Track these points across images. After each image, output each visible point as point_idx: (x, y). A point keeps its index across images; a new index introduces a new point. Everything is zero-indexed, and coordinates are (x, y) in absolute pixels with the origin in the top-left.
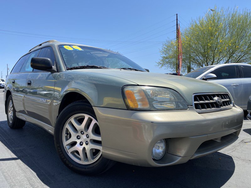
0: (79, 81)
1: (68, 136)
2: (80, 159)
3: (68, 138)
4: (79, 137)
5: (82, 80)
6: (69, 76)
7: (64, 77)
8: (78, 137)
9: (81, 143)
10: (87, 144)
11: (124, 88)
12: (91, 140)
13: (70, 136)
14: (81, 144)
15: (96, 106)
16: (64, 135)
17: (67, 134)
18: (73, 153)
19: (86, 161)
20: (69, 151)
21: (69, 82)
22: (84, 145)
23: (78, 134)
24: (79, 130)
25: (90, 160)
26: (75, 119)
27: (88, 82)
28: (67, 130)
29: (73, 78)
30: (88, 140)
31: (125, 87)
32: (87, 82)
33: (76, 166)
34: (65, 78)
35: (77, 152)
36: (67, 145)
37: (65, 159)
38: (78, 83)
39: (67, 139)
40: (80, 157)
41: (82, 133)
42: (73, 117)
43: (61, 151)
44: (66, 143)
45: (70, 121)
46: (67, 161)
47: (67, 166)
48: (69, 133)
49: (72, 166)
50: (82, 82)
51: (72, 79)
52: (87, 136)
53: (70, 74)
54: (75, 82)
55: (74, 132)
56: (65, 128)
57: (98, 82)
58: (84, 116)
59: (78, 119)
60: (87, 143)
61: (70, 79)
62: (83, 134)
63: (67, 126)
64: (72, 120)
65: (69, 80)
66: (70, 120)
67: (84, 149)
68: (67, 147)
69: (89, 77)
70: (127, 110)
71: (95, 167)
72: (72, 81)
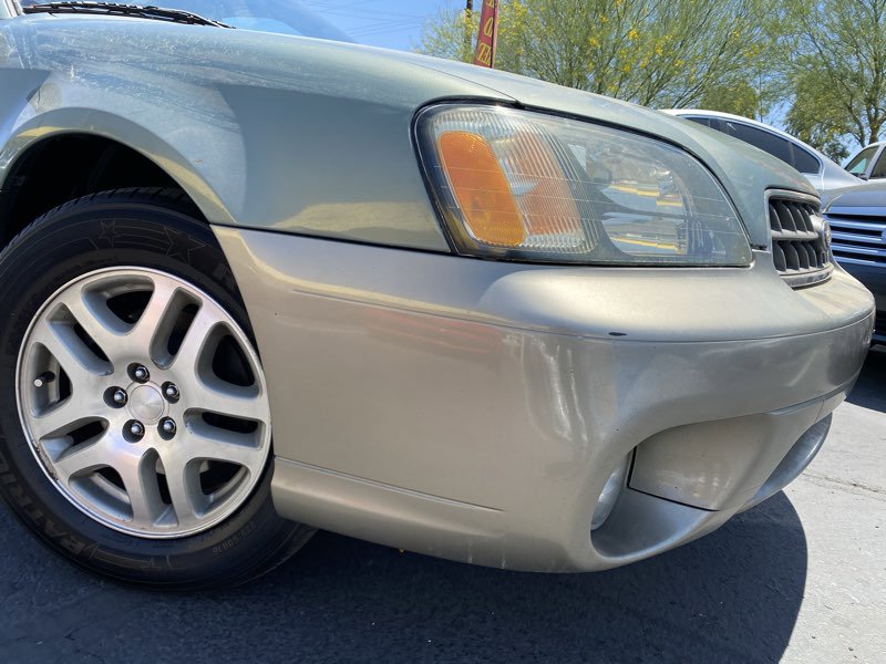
0: (108, 69)
1: (54, 386)
2: (127, 509)
3: (54, 395)
4: (117, 397)
5: (134, 64)
6: (42, 39)
7: (12, 50)
8: (115, 398)
9: (134, 429)
10: (168, 434)
11: (429, 115)
12: (190, 414)
13: (66, 390)
14: (133, 432)
15: (235, 222)
16: (26, 381)
17: (46, 376)
18: (82, 478)
19: (164, 521)
20: (62, 471)
21: (46, 74)
22: (151, 439)
23: (110, 382)
24: (122, 359)
25: (188, 516)
26: (93, 294)
27: (176, 76)
28: (44, 354)
29: (71, 53)
30: (176, 412)
31: (438, 111)
32: (167, 74)
33: (102, 546)
34: (21, 51)
35: (111, 474)
36: (45, 438)
37: (39, 514)
38: (103, 80)
39: (45, 406)
40: (124, 498)
41: (137, 372)
42: (80, 286)
43: (14, 469)
44: (38, 427)
45: (64, 307)
46: (50, 524)
47: (54, 546)
48: (55, 371)
49: (80, 546)
50: (130, 74)
51: (67, 58)
52: (170, 391)
53: (46, 33)
54: (88, 76)
55: (89, 366)
56: (33, 341)
57: (243, 78)
58: (151, 284)
59: (107, 295)
60: (167, 426)
61: (52, 56)
62: (144, 379)
63: (44, 334)
64: (74, 299)
65: (42, 66)
66: (63, 299)
67: (152, 457)
68: (50, 448)
69: (178, 47)
70: (453, 254)
71: (215, 550)
72: (65, 72)
